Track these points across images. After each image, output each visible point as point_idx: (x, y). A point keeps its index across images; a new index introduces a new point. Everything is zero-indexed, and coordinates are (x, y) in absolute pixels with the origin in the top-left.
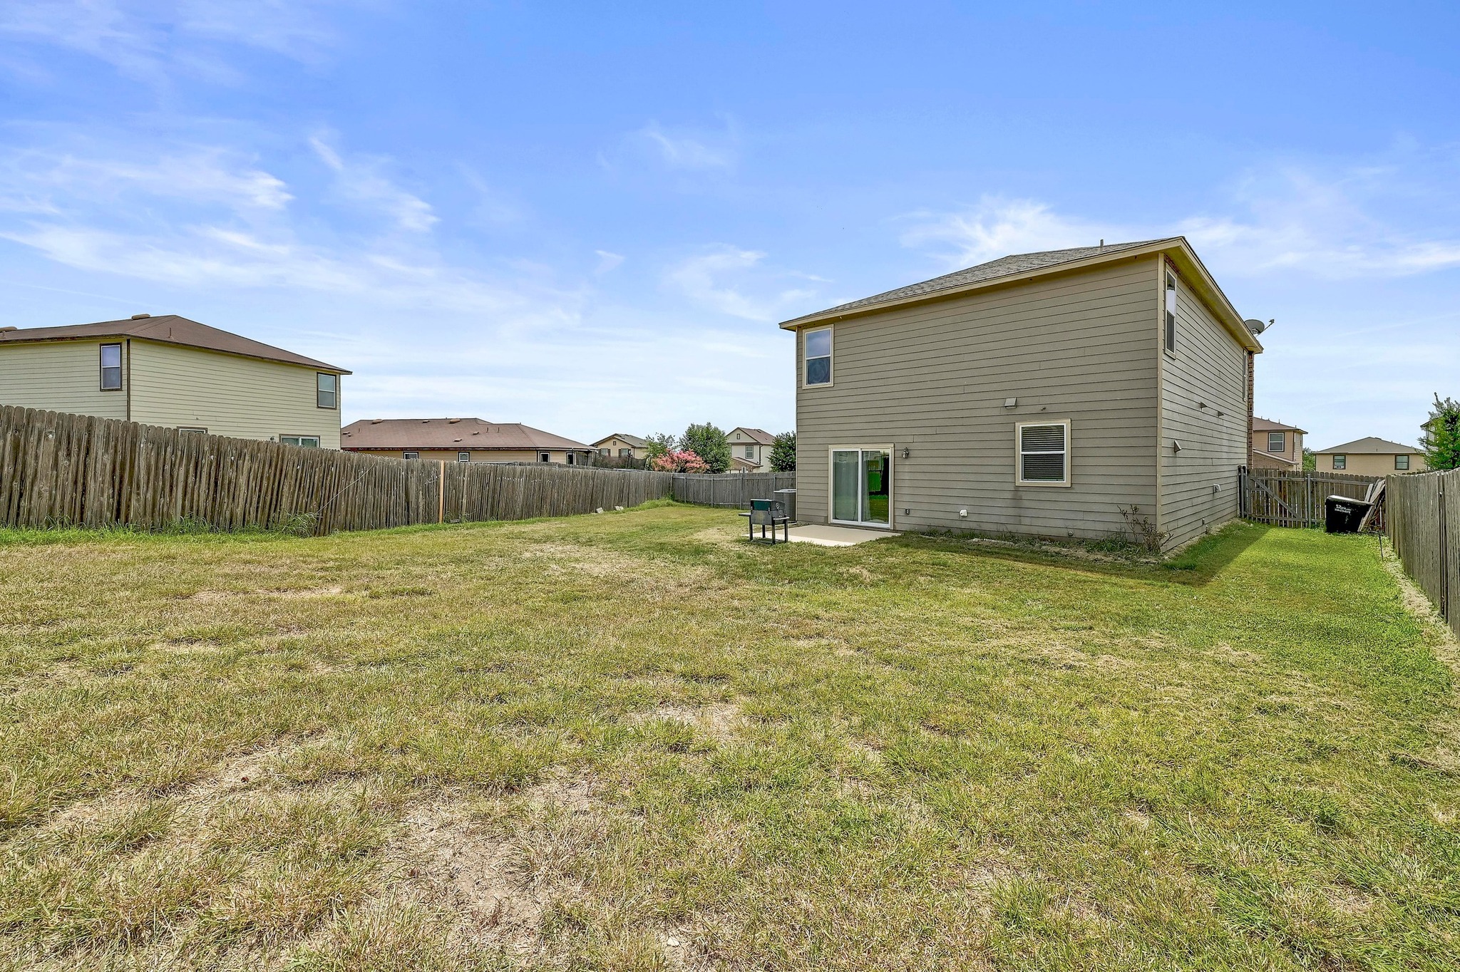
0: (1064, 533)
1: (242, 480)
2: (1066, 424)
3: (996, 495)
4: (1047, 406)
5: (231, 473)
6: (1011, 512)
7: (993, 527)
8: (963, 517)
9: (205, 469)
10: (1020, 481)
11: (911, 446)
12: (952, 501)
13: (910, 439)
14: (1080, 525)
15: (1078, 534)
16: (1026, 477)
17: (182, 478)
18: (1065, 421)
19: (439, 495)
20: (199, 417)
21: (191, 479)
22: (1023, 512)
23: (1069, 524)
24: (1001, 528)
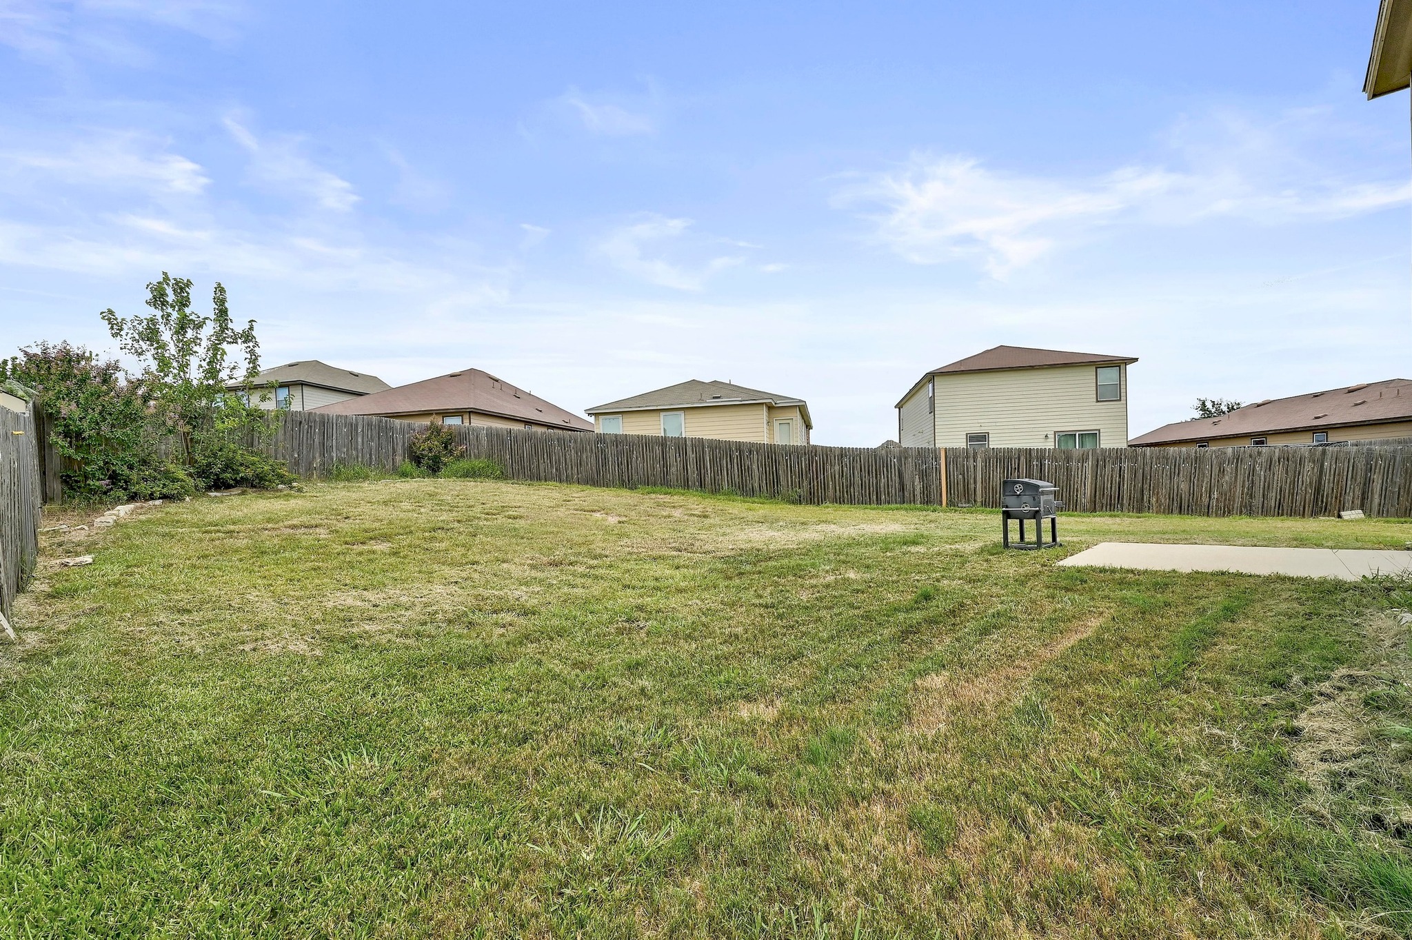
1: (755, 467)
5: (748, 463)
9: (735, 461)
17: (725, 465)
19: (940, 479)
20: (982, 424)
21: (729, 466)
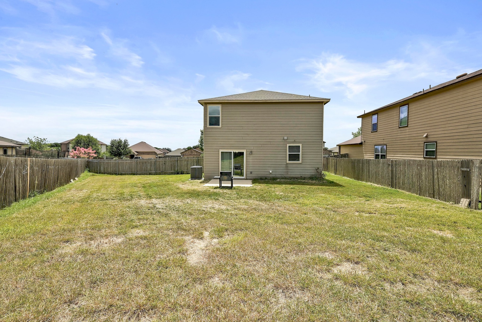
0: (299, 176)
2: (301, 145)
3: (281, 166)
4: (295, 140)
6: (285, 171)
7: (280, 176)
8: (271, 173)
10: (288, 162)
11: (253, 150)
12: (267, 168)
13: (252, 148)
14: (304, 173)
15: (303, 176)
16: (289, 160)
18: (300, 144)
22: (288, 171)
23: (301, 173)
24: (282, 176)
